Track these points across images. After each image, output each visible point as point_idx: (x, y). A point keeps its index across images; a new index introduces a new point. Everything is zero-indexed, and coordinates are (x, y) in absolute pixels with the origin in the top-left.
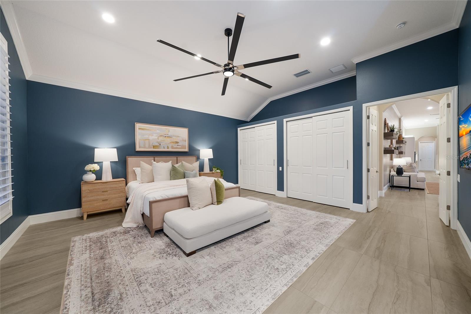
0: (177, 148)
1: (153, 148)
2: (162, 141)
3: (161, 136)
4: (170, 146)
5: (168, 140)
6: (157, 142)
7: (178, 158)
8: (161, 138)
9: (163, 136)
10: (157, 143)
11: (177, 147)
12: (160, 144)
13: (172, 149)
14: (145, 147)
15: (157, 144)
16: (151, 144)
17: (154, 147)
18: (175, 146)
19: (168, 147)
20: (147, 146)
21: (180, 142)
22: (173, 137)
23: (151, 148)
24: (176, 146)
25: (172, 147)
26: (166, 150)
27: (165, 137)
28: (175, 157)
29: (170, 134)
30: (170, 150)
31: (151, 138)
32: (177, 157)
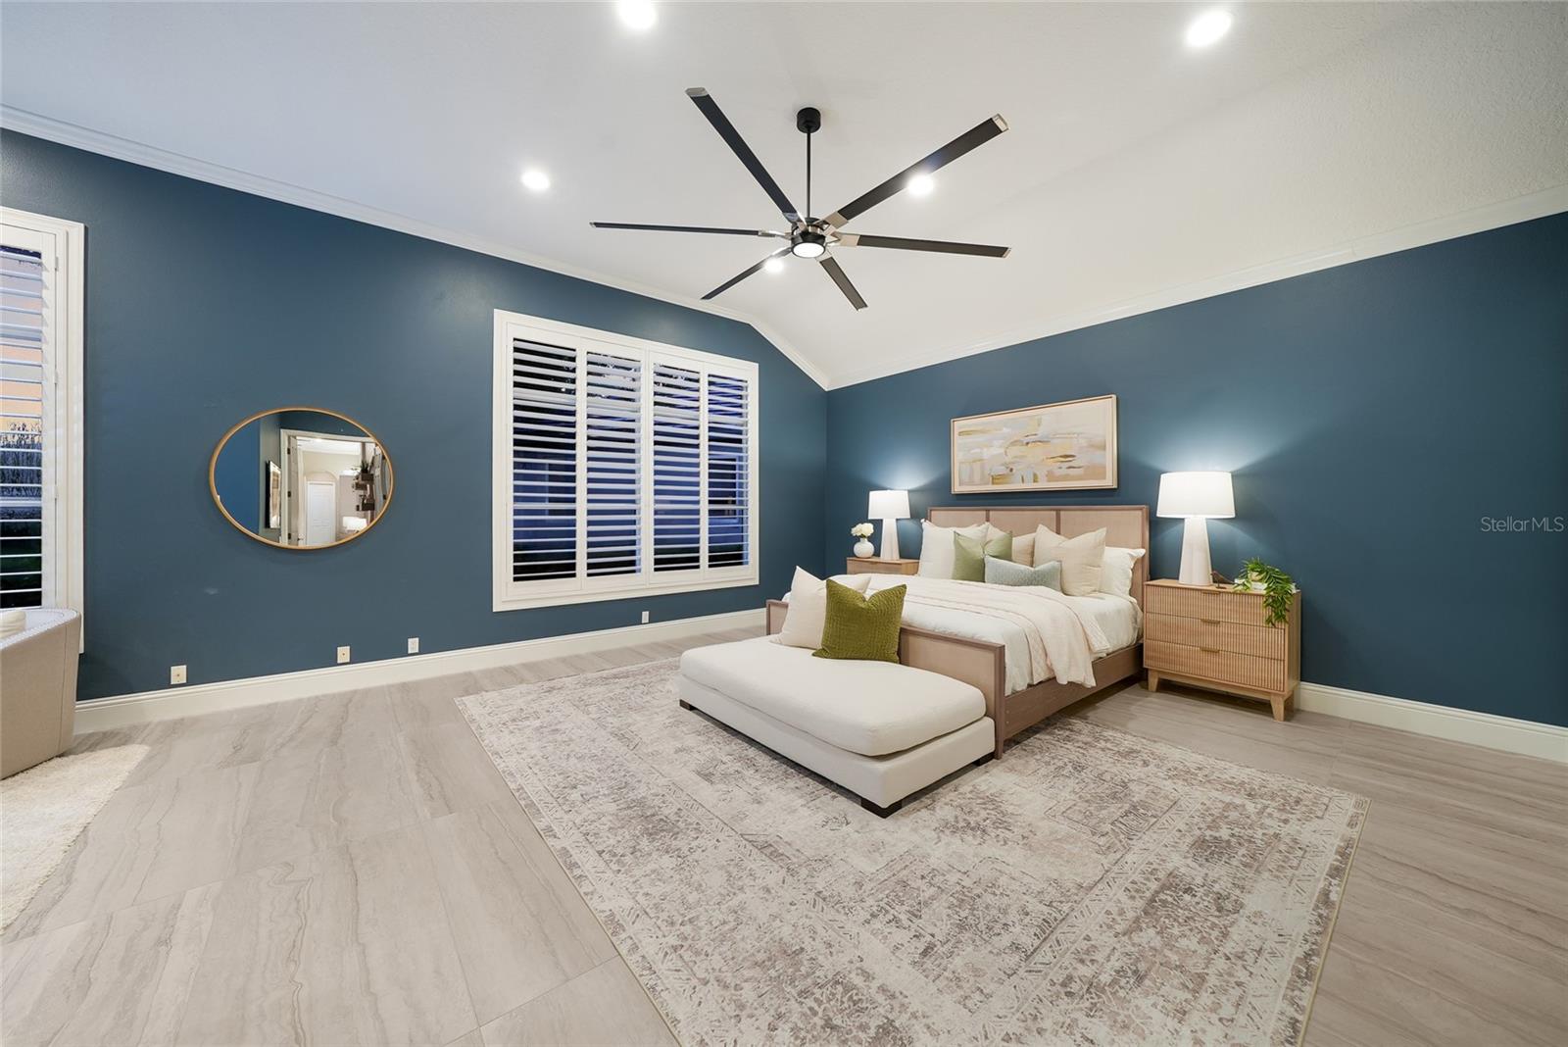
0: (1066, 478)
1: (993, 483)
2: (1018, 460)
3: (1014, 443)
4: (1042, 473)
5: (1036, 454)
6: (1003, 465)
7: (1062, 513)
8: (1015, 451)
9: (1022, 442)
10: (1003, 467)
11: (1068, 475)
12: (1011, 470)
13: (1049, 481)
14: (972, 483)
15: (1002, 470)
16: (987, 472)
17: (995, 480)
18: (1058, 472)
19: (1035, 475)
20: (977, 477)
21: (1078, 456)
22: (1055, 441)
23: (988, 484)
24: (1064, 471)
25: (1051, 477)
26: (1029, 486)
27: (1027, 443)
28: (1051, 510)
29: (1041, 432)
30: (1043, 485)
31: (987, 453)
32: (1058, 511)
